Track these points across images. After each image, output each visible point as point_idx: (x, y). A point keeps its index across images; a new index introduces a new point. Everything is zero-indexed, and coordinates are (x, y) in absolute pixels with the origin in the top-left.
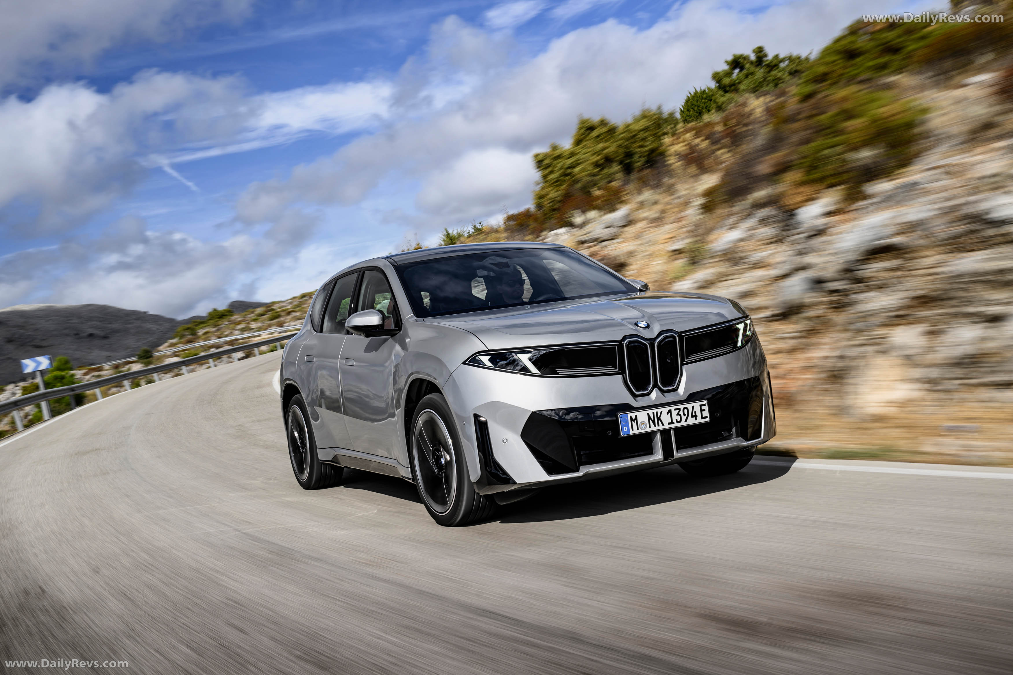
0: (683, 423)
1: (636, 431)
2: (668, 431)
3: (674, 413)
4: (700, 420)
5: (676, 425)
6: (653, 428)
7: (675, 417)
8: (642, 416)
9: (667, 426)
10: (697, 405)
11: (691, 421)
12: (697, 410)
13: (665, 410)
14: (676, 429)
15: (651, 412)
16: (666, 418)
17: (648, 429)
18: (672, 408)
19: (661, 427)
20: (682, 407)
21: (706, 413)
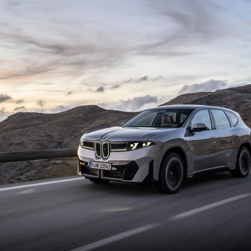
1: (92, 167)
3: (102, 165)
4: (108, 169)
5: (102, 168)
8: (94, 164)
9: (100, 168)
10: (108, 164)
11: (106, 169)
12: (108, 166)
13: (100, 163)
14: (103, 170)
15: (96, 163)
16: (100, 166)
17: (95, 168)
19: (98, 168)
20: (104, 164)
21: (110, 168)
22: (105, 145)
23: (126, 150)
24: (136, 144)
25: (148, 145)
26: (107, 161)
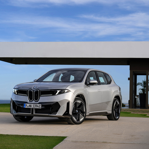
0: (35, 108)
1: (26, 107)
2: (33, 109)
3: (34, 105)
4: (39, 108)
5: (34, 108)
6: (30, 107)
7: (34, 106)
8: (28, 105)
9: (32, 108)
10: (39, 105)
11: (37, 108)
13: (32, 104)
14: (35, 109)
15: (30, 104)
16: (32, 106)
17: (29, 107)
18: (34, 104)
19: (31, 108)
20: (36, 104)
21: (40, 107)
22: (36, 92)
23: (51, 95)
24: (58, 91)
25: (65, 92)
26: (38, 103)
